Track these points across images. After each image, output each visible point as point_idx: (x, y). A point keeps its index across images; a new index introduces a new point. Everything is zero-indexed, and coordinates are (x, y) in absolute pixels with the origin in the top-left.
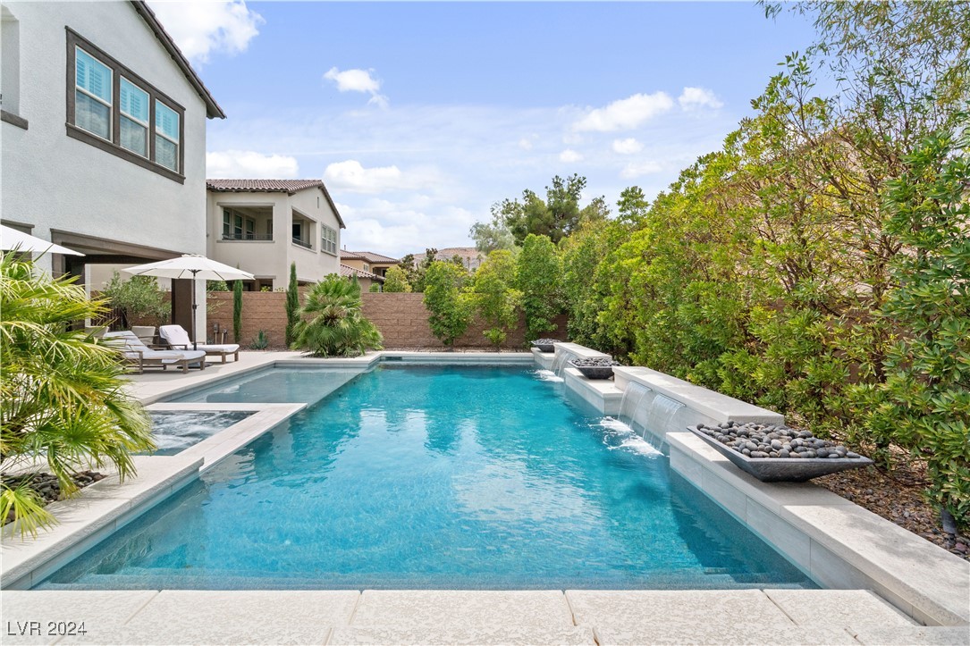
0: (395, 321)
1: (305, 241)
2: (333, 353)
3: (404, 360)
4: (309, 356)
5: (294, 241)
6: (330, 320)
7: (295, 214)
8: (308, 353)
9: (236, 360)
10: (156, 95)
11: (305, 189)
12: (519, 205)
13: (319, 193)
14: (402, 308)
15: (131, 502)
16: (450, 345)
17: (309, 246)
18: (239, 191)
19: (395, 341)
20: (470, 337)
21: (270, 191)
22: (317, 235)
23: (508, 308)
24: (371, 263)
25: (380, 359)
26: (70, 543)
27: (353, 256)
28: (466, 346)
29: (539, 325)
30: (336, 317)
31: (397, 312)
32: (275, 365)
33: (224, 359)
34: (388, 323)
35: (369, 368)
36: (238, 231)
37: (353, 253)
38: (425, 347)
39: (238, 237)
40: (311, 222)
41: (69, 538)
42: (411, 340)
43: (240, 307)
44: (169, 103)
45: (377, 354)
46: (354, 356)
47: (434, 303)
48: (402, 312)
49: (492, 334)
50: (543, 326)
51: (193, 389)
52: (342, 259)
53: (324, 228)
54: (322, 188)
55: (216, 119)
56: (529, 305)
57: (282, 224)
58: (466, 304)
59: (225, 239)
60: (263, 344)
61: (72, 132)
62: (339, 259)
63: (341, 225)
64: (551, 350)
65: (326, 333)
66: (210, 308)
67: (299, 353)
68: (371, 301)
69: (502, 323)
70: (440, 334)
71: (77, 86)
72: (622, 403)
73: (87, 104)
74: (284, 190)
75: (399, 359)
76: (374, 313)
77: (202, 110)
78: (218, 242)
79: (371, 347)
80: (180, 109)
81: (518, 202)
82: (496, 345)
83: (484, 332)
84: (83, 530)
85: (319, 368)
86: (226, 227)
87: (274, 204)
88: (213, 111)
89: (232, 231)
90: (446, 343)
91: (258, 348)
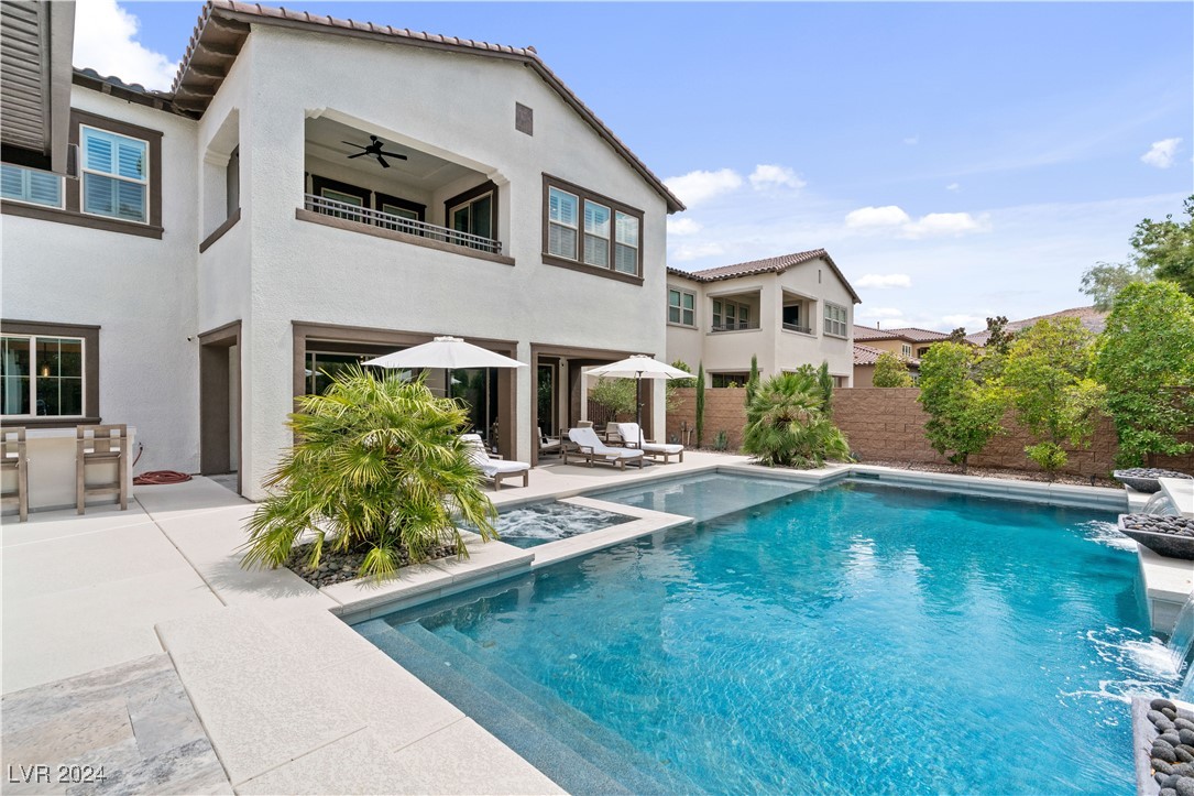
0: (881, 426)
1: (804, 326)
2: (786, 462)
3: (883, 480)
4: (757, 463)
5: (784, 327)
6: (782, 422)
7: (786, 295)
8: (755, 460)
9: (681, 461)
10: (617, 207)
11: (800, 263)
12: (1176, 227)
13: (821, 265)
14: (892, 409)
15: (453, 578)
16: (960, 463)
17: (808, 331)
18: (726, 278)
19: (881, 453)
20: (1005, 454)
21: (757, 273)
22: (818, 317)
23: (1070, 412)
24: (914, 342)
25: (848, 474)
26: (397, 596)
27: (888, 335)
28: (997, 468)
29: (1142, 443)
30: (789, 420)
31: (884, 413)
32: (717, 470)
33: (666, 459)
34: (872, 428)
35: (821, 485)
36: (730, 321)
37: (888, 332)
38: (926, 463)
39: (730, 326)
40: (810, 302)
41: (397, 592)
42: (903, 452)
43: (702, 405)
44: (629, 211)
45: (843, 467)
46: (807, 468)
47: (933, 400)
48: (892, 413)
49: (1036, 452)
50: (1153, 444)
51: (616, 487)
52: (856, 341)
53: (828, 306)
54: (824, 257)
55: (678, 213)
56: (1118, 407)
57: (771, 309)
58: (985, 405)
59: (714, 331)
60: (724, 447)
61: (548, 260)
62: (851, 342)
63: (855, 299)
64: (1153, 488)
65: (774, 439)
66: (672, 406)
67: (745, 459)
68: (848, 398)
69: (1059, 436)
70: (942, 449)
71: (550, 220)
72: (1181, 614)
73: (559, 232)
74: (772, 270)
75: (876, 477)
76: (853, 414)
77: (662, 207)
78: (708, 335)
79: (836, 458)
80: (638, 214)
81: (1174, 221)
82: (1051, 471)
83: (1027, 449)
84: (409, 589)
85: (762, 478)
86: (717, 319)
87: (762, 287)
88: (673, 206)
89: (724, 321)
90: (953, 460)
91: (718, 449)
